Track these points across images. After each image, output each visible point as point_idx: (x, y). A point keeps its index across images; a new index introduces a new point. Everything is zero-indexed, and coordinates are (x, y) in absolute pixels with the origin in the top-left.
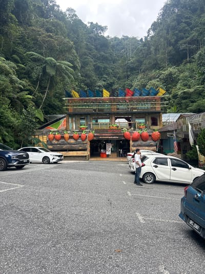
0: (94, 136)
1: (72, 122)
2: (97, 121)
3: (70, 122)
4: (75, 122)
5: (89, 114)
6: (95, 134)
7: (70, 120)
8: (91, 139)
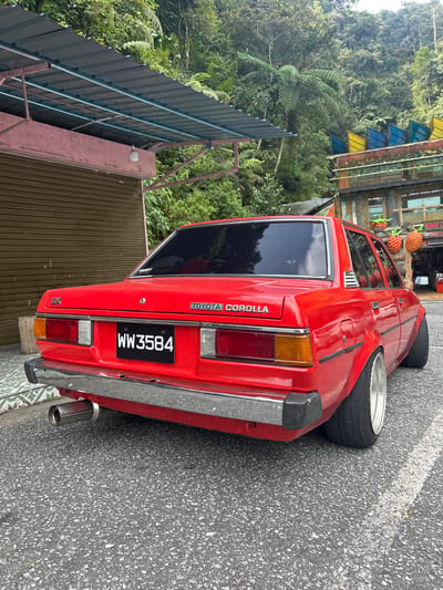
0: (424, 239)
1: (349, 212)
2: (405, 205)
3: (344, 212)
4: (357, 212)
5: (393, 188)
6: (427, 234)
7: (344, 207)
8: (415, 247)
